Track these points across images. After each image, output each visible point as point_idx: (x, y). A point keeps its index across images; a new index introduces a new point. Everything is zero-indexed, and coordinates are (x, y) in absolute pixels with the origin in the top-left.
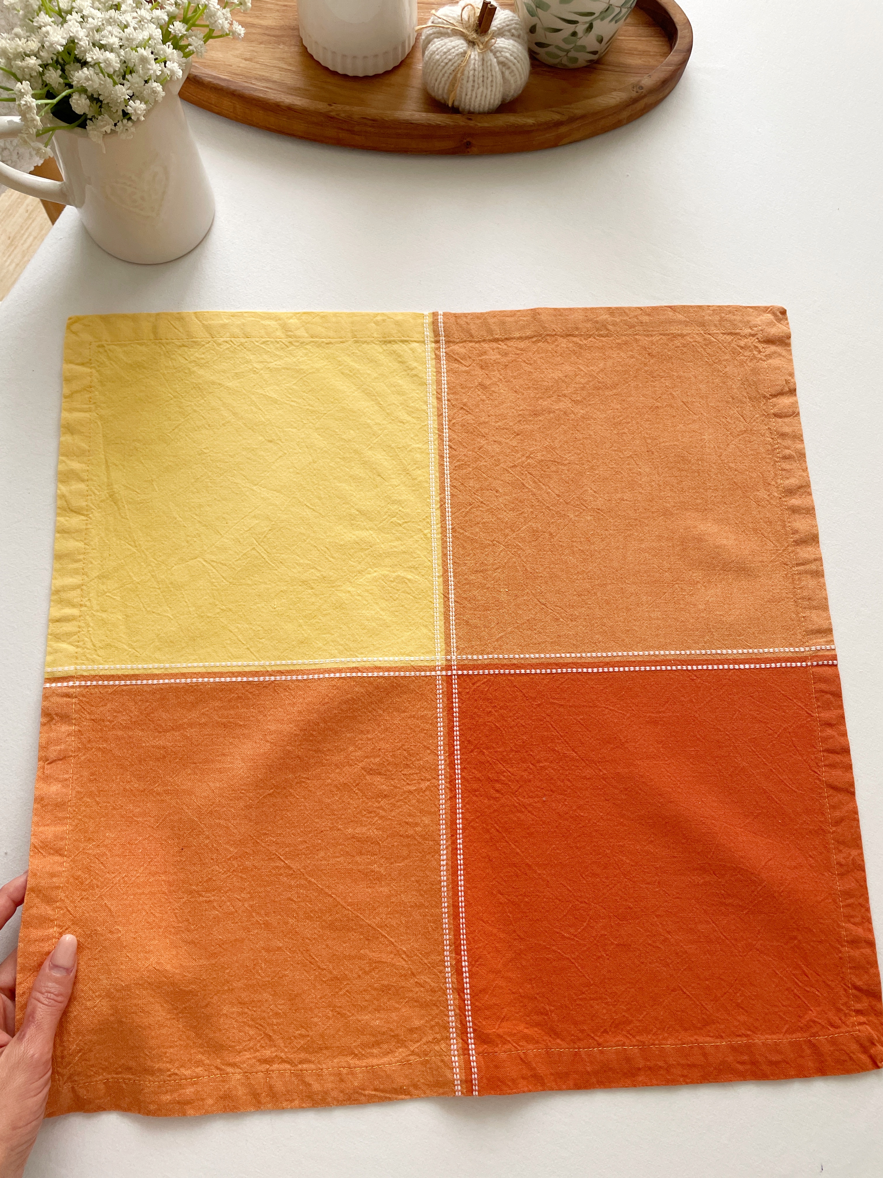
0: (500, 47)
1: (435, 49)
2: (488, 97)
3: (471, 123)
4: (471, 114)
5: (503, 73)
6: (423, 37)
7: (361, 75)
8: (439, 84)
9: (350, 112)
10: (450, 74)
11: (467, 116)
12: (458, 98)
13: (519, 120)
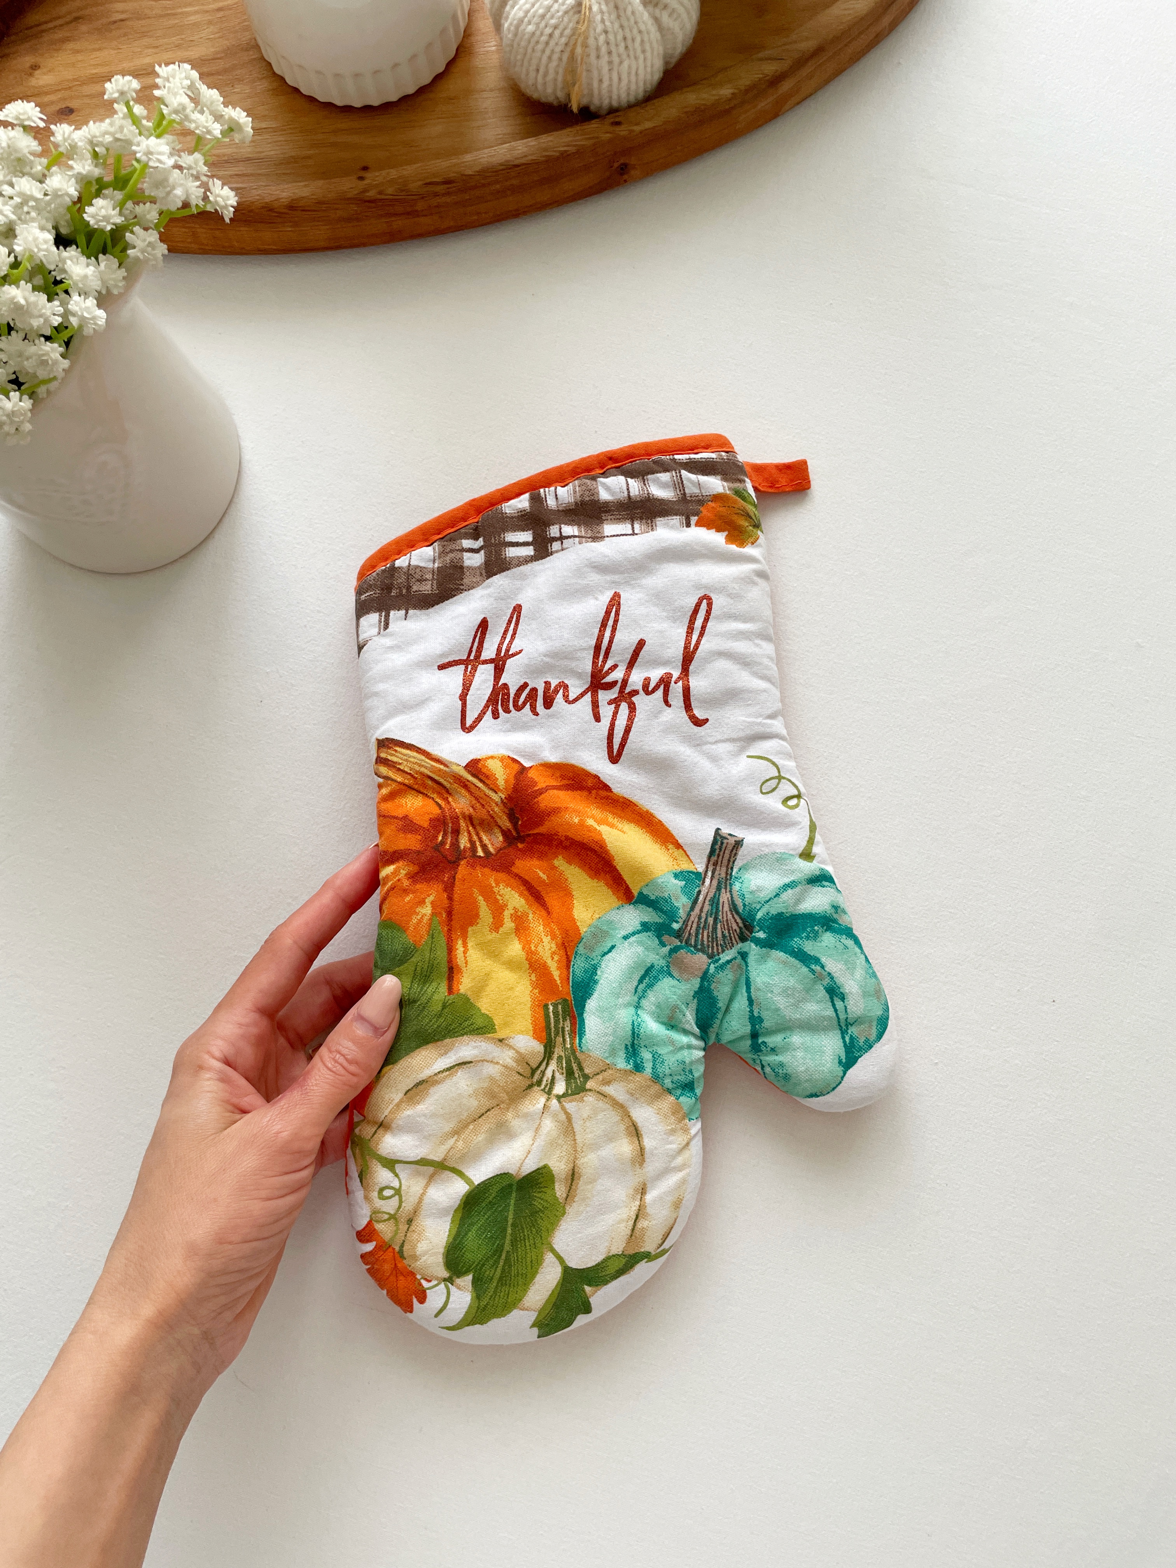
2: (641, 72)
3: (622, 131)
4: (615, 113)
8: (546, 74)
9: (400, 180)
10: (562, 51)
11: (610, 119)
12: (586, 92)
13: (705, 96)
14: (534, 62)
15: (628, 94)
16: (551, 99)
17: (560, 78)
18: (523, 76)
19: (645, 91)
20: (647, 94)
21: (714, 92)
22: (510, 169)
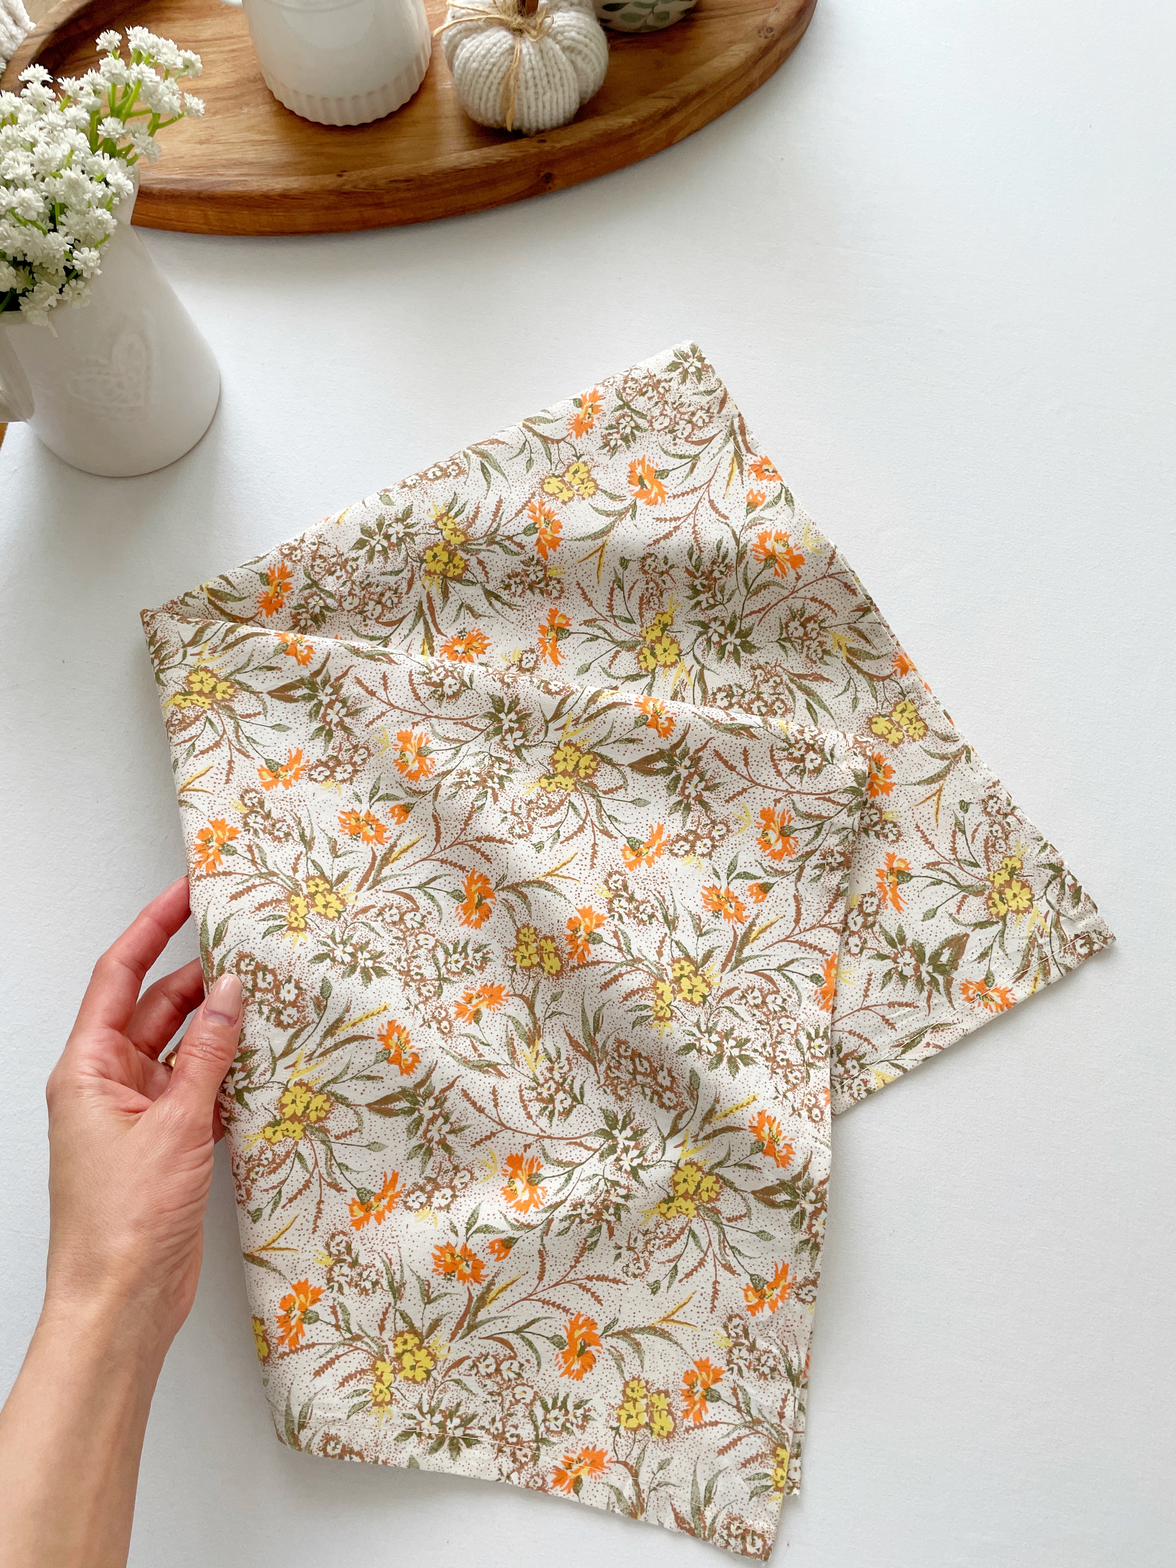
0: (559, 26)
1: (468, 55)
2: (561, 101)
3: (546, 147)
4: (541, 134)
5: (572, 62)
6: (445, 42)
7: (369, 121)
8: (487, 102)
9: (371, 178)
10: (499, 83)
11: (537, 138)
12: (518, 116)
14: (478, 92)
15: (551, 119)
16: (492, 122)
17: (498, 105)
18: (470, 104)
19: (565, 118)
20: (567, 121)
21: (619, 121)
22: (459, 172)
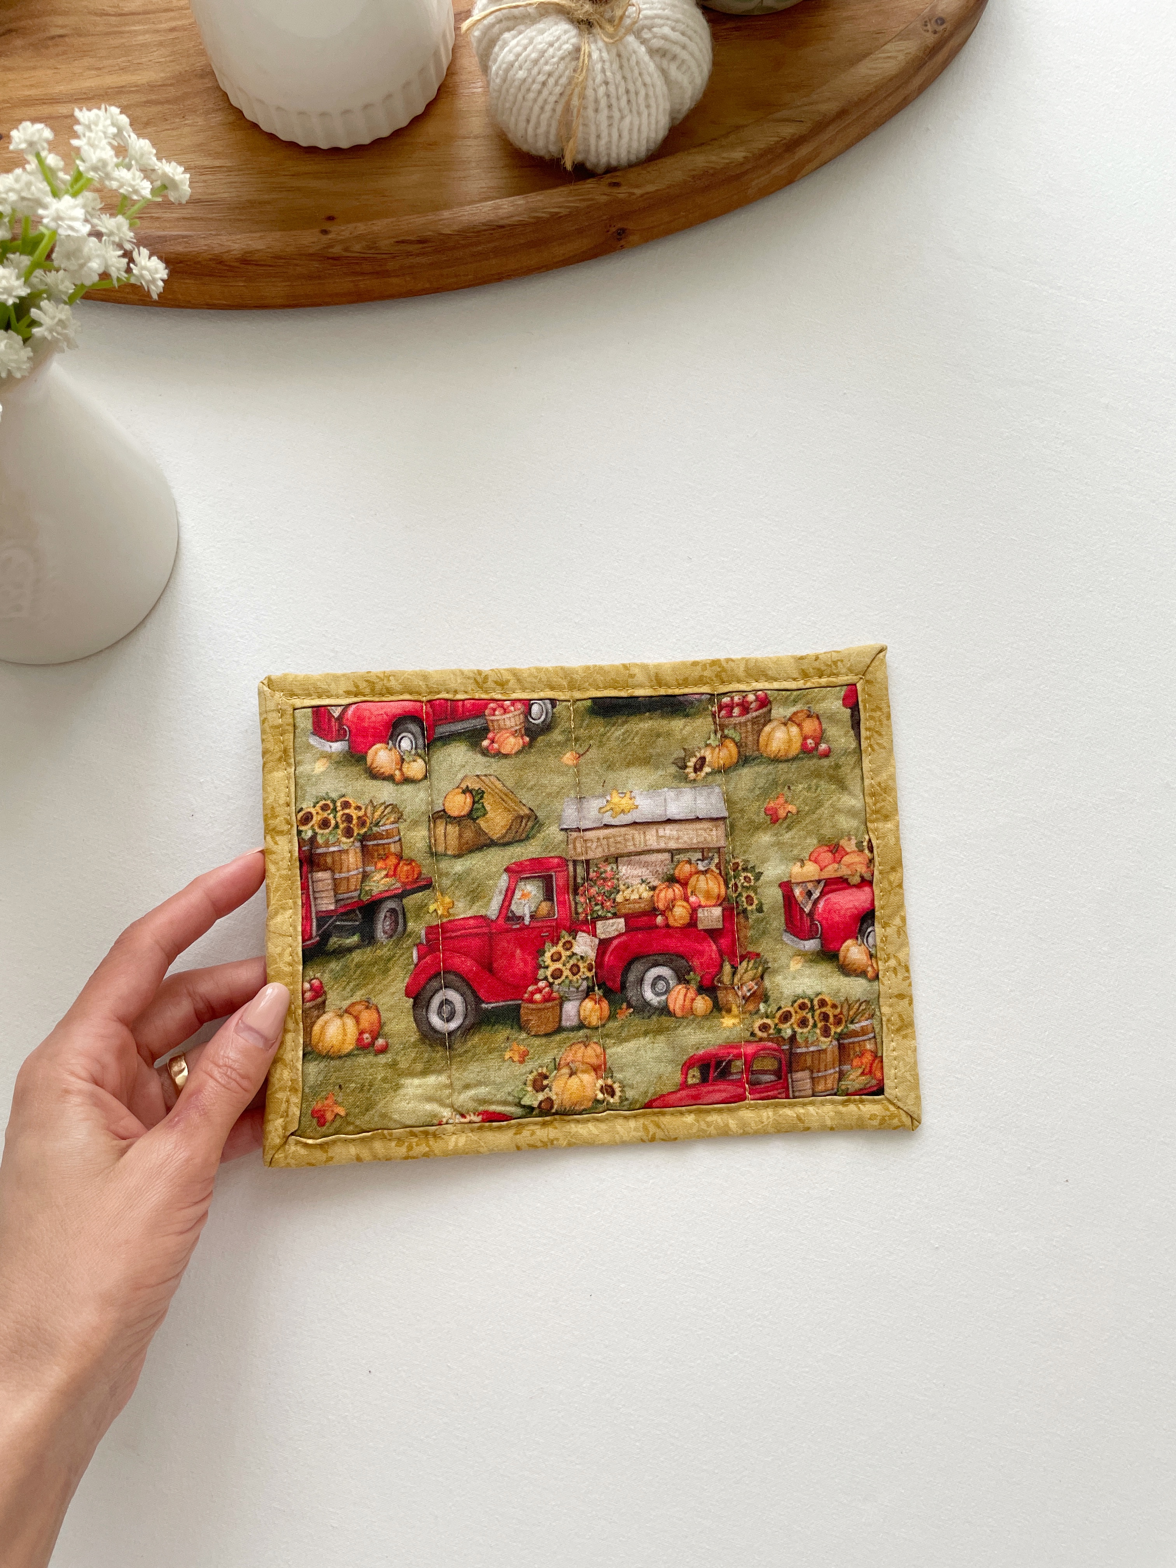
1: (511, 57)
2: (645, 129)
3: (621, 193)
4: (613, 172)
8: (536, 127)
9: (369, 237)
10: (556, 102)
11: (608, 179)
12: (581, 148)
13: (714, 158)
14: (525, 112)
15: (629, 152)
16: (542, 153)
17: (553, 131)
18: (512, 125)
19: (648, 150)
20: (650, 153)
21: (725, 155)
22: (494, 229)
